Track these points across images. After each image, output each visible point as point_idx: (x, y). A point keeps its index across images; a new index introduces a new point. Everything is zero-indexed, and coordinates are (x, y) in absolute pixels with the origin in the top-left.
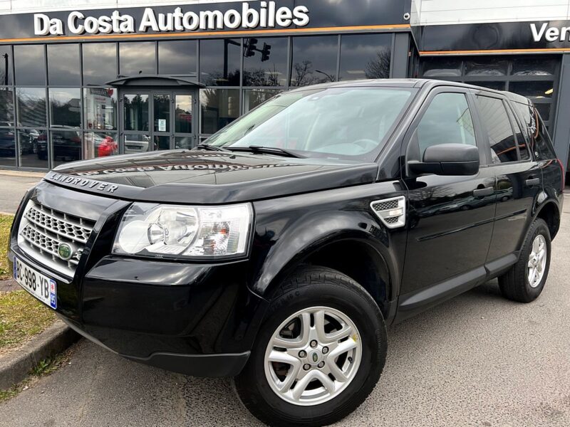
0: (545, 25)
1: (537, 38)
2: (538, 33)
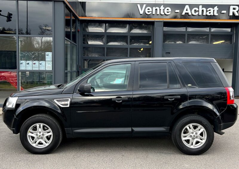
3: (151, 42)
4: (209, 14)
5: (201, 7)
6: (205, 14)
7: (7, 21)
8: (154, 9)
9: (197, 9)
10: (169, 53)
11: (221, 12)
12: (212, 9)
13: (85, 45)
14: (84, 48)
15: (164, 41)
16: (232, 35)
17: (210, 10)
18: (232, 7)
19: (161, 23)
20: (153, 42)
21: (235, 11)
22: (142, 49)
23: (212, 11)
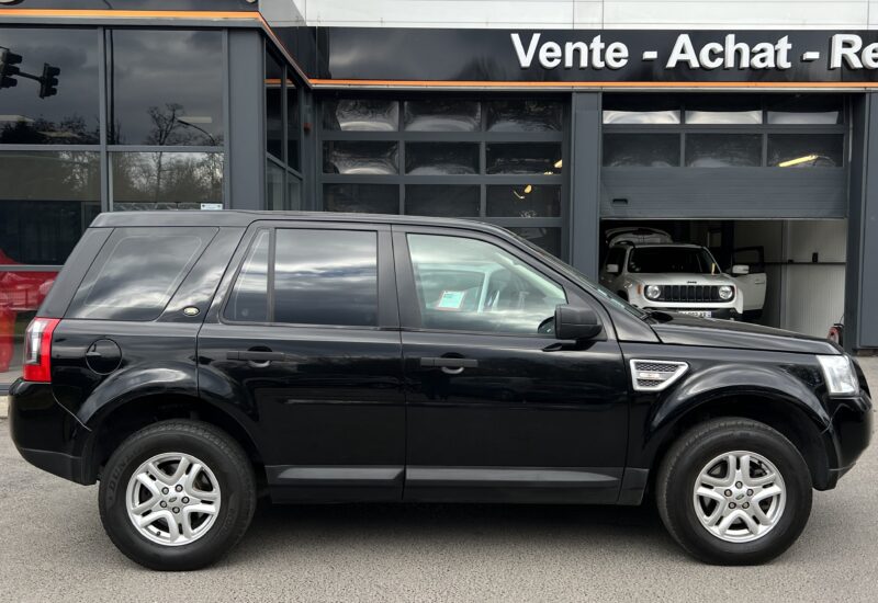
0: (536, 37)
1: (526, 61)
2: (526, 52)
3: (559, 164)
4: (760, 65)
5: (730, 38)
6: (745, 63)
7: (42, 96)
8: (570, 47)
9: (718, 47)
10: (625, 201)
11: (802, 57)
12: (769, 46)
13: (330, 178)
14: (326, 186)
15: (607, 159)
16: (842, 135)
17: (762, 51)
18: (838, 40)
19: (595, 96)
20: (567, 164)
21: (851, 53)
22: (528, 190)
23: (770, 54)
